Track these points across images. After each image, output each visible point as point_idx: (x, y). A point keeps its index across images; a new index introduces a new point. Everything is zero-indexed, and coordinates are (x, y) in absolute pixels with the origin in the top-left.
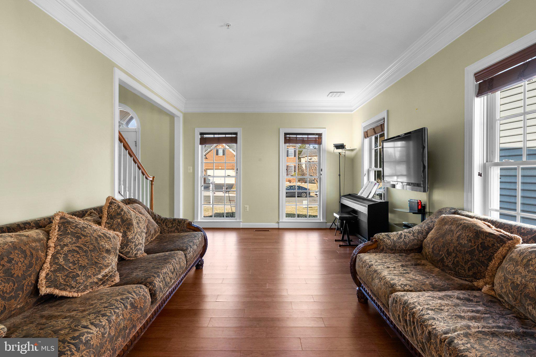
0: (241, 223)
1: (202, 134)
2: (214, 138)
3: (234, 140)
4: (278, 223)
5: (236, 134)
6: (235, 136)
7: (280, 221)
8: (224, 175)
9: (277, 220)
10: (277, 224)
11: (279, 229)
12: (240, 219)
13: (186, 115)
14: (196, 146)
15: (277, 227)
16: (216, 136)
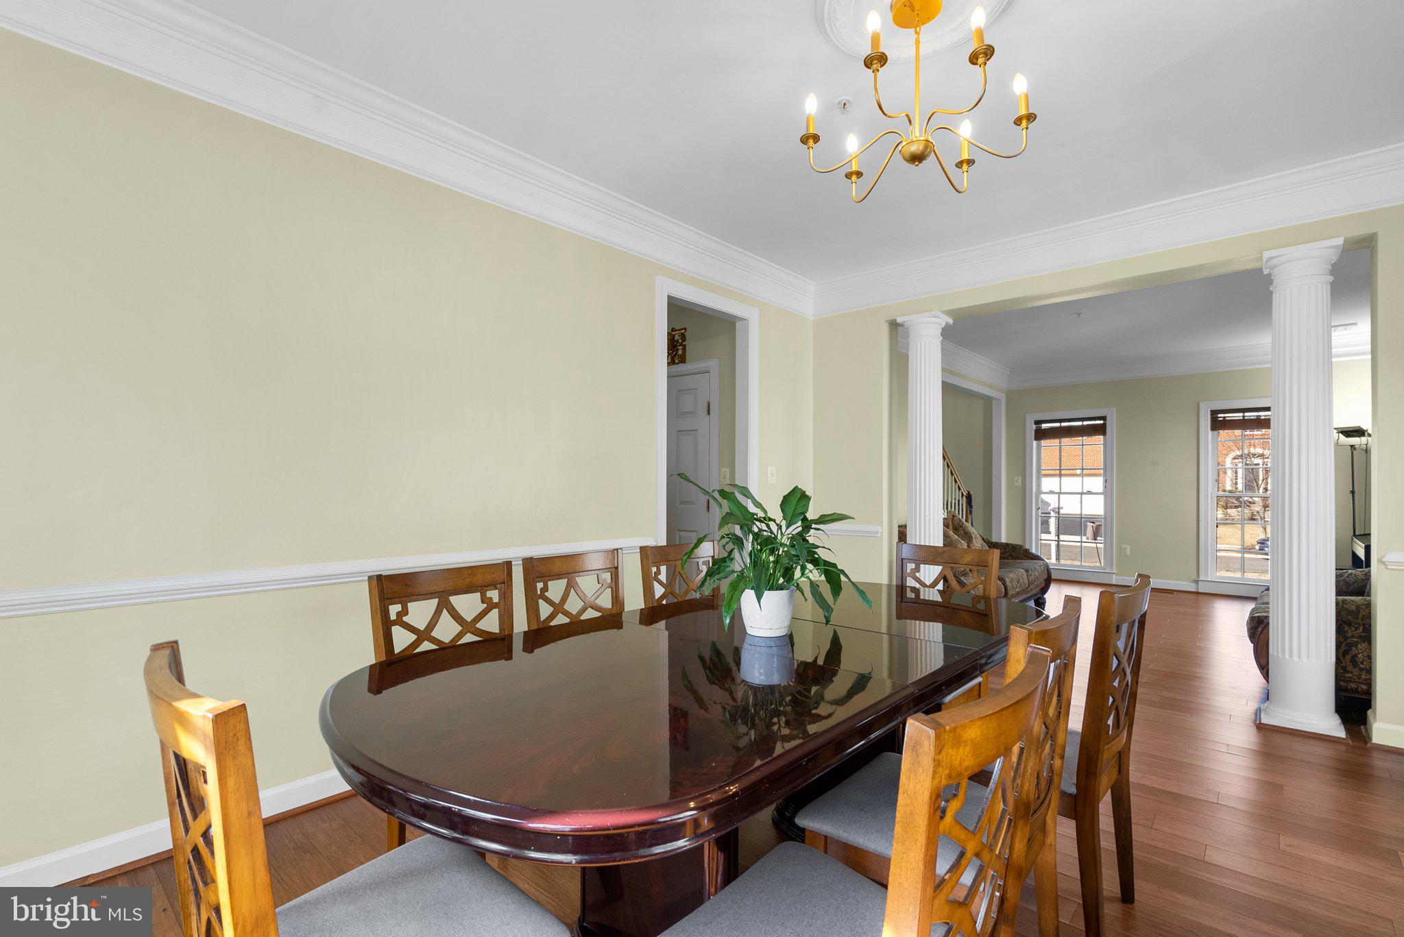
0: (1114, 576)
1: (1038, 422)
2: (1061, 428)
3: (1101, 430)
4: (1197, 582)
5: (1104, 418)
6: (1102, 422)
7: (1200, 579)
8: (1081, 491)
9: (1194, 577)
10: (1194, 585)
11: (1197, 593)
12: (1112, 569)
13: (1010, 394)
14: (1028, 442)
15: (1194, 590)
16: (1064, 424)
